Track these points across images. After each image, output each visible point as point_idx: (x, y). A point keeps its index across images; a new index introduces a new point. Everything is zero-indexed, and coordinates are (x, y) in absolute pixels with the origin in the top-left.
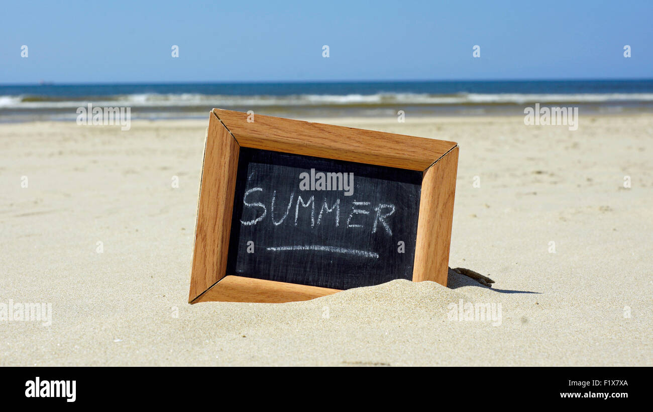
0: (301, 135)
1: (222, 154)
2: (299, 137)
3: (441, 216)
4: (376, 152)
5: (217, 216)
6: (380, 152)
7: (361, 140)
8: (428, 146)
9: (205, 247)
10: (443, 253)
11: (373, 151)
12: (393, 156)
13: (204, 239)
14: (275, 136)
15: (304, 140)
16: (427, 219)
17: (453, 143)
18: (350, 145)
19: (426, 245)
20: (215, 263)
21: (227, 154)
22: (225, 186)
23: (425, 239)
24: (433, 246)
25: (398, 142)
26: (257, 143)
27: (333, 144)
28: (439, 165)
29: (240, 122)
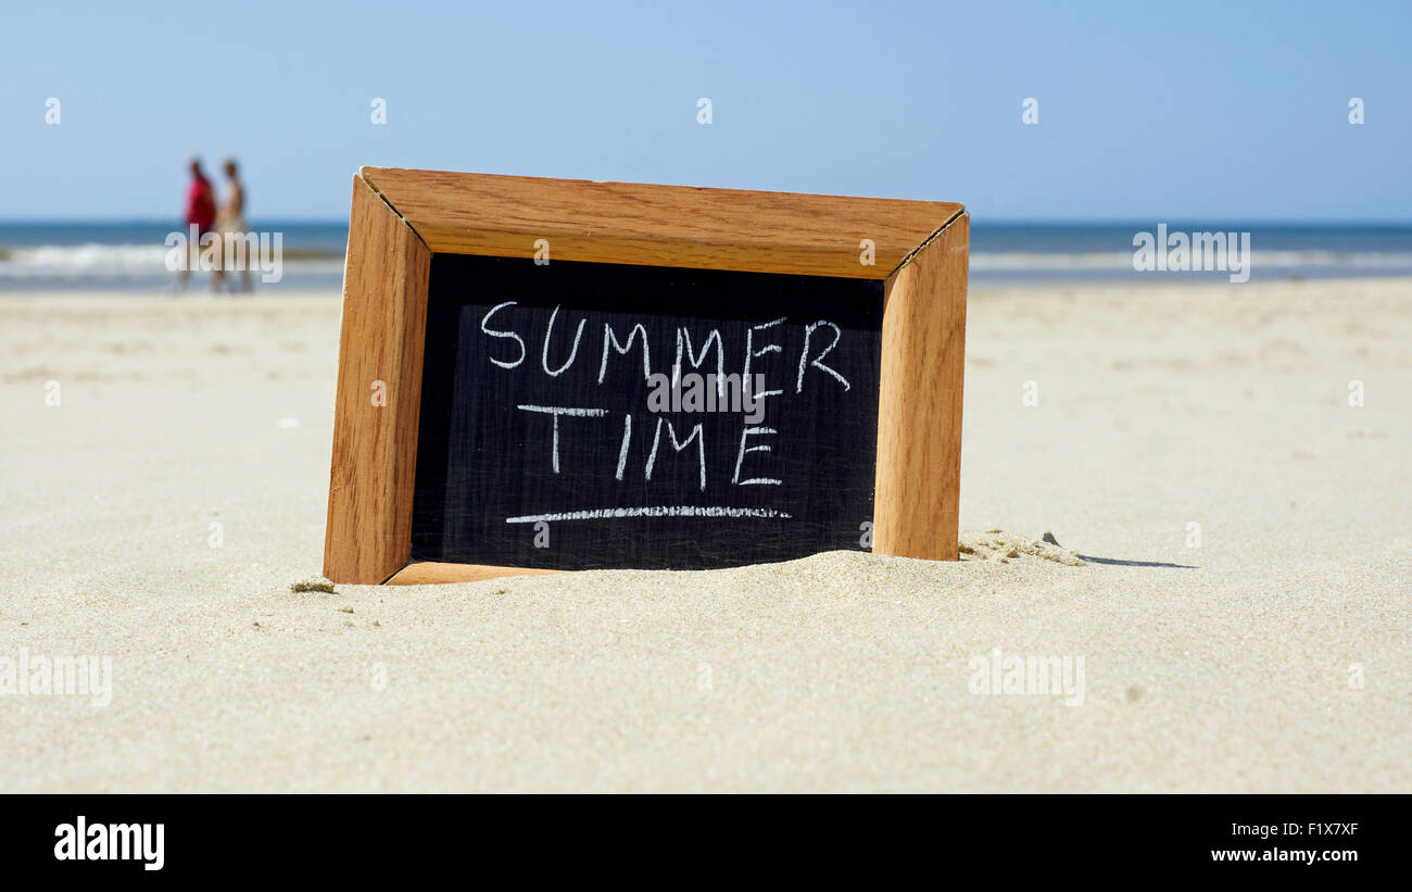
0: (577, 213)
2: (577, 218)
3: (935, 384)
4: (764, 240)
5: (379, 420)
6: (774, 239)
7: (725, 215)
8: (891, 216)
9: (353, 497)
10: (945, 473)
11: (755, 240)
12: (808, 247)
13: (351, 478)
14: (514, 221)
15: (586, 224)
16: (900, 391)
17: (952, 206)
18: (700, 230)
19: (901, 456)
20: (380, 536)
21: (397, 272)
22: (398, 348)
23: (897, 441)
24: (917, 458)
25: (816, 214)
27: (656, 230)
28: (924, 259)
29: (428, 194)
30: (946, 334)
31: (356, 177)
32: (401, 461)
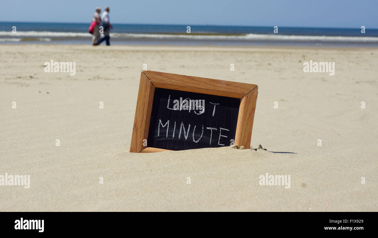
0: (183, 82)
1: (146, 91)
2: (183, 83)
3: (248, 120)
4: (218, 89)
5: (143, 120)
6: (220, 90)
7: (211, 84)
8: (243, 86)
10: (248, 138)
11: (216, 89)
12: (226, 91)
13: (137, 130)
14: (171, 83)
15: (184, 84)
16: (242, 121)
17: (255, 85)
18: (206, 87)
19: (240, 134)
20: (141, 141)
21: (148, 91)
22: (147, 106)
24: (243, 134)
25: (228, 85)
26: (163, 86)
27: (198, 86)
28: (248, 95)
29: (155, 76)
30: (251, 110)
31: (142, 72)
32: (146, 128)
